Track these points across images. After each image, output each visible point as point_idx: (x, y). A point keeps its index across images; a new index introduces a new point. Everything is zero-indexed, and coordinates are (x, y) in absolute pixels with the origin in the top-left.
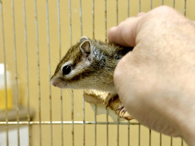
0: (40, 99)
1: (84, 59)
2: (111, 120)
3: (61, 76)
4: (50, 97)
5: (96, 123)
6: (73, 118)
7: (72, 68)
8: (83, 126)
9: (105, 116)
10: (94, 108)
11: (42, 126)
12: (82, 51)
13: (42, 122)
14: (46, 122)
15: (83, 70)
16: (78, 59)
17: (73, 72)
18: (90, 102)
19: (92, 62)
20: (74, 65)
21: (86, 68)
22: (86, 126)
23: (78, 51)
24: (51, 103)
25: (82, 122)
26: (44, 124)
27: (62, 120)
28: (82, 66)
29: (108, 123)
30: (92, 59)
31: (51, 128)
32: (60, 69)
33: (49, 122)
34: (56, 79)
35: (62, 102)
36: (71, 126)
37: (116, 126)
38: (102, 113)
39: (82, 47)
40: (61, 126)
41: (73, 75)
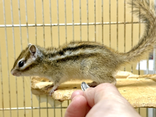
0: (3, 93)
1: (31, 56)
2: (49, 106)
3: (18, 68)
4: (9, 92)
5: (40, 108)
6: (24, 106)
7: (24, 63)
8: (31, 110)
9: (45, 103)
10: (38, 98)
11: (5, 111)
12: (30, 51)
13: (5, 109)
14: (7, 109)
15: (32, 63)
16: (28, 56)
17: (25, 65)
18: (36, 94)
19: (36, 58)
20: (25, 61)
21: (33, 62)
22: (34, 110)
23: (28, 51)
24: (10, 96)
25: (31, 108)
26: (6, 110)
27: (18, 107)
28: (30, 60)
29: (48, 108)
30: (36, 56)
31: (11, 112)
32: (17, 63)
33: (9, 109)
34: (15, 70)
35: (17, 95)
36: (24, 111)
37: (53, 110)
38: (44, 101)
39: (30, 49)
40: (16, 111)
41: (26, 67)
